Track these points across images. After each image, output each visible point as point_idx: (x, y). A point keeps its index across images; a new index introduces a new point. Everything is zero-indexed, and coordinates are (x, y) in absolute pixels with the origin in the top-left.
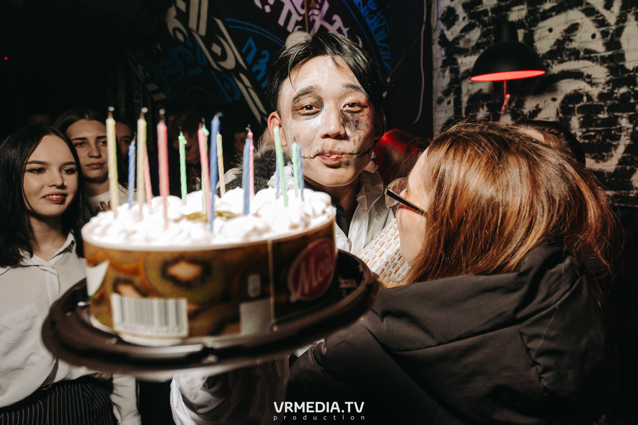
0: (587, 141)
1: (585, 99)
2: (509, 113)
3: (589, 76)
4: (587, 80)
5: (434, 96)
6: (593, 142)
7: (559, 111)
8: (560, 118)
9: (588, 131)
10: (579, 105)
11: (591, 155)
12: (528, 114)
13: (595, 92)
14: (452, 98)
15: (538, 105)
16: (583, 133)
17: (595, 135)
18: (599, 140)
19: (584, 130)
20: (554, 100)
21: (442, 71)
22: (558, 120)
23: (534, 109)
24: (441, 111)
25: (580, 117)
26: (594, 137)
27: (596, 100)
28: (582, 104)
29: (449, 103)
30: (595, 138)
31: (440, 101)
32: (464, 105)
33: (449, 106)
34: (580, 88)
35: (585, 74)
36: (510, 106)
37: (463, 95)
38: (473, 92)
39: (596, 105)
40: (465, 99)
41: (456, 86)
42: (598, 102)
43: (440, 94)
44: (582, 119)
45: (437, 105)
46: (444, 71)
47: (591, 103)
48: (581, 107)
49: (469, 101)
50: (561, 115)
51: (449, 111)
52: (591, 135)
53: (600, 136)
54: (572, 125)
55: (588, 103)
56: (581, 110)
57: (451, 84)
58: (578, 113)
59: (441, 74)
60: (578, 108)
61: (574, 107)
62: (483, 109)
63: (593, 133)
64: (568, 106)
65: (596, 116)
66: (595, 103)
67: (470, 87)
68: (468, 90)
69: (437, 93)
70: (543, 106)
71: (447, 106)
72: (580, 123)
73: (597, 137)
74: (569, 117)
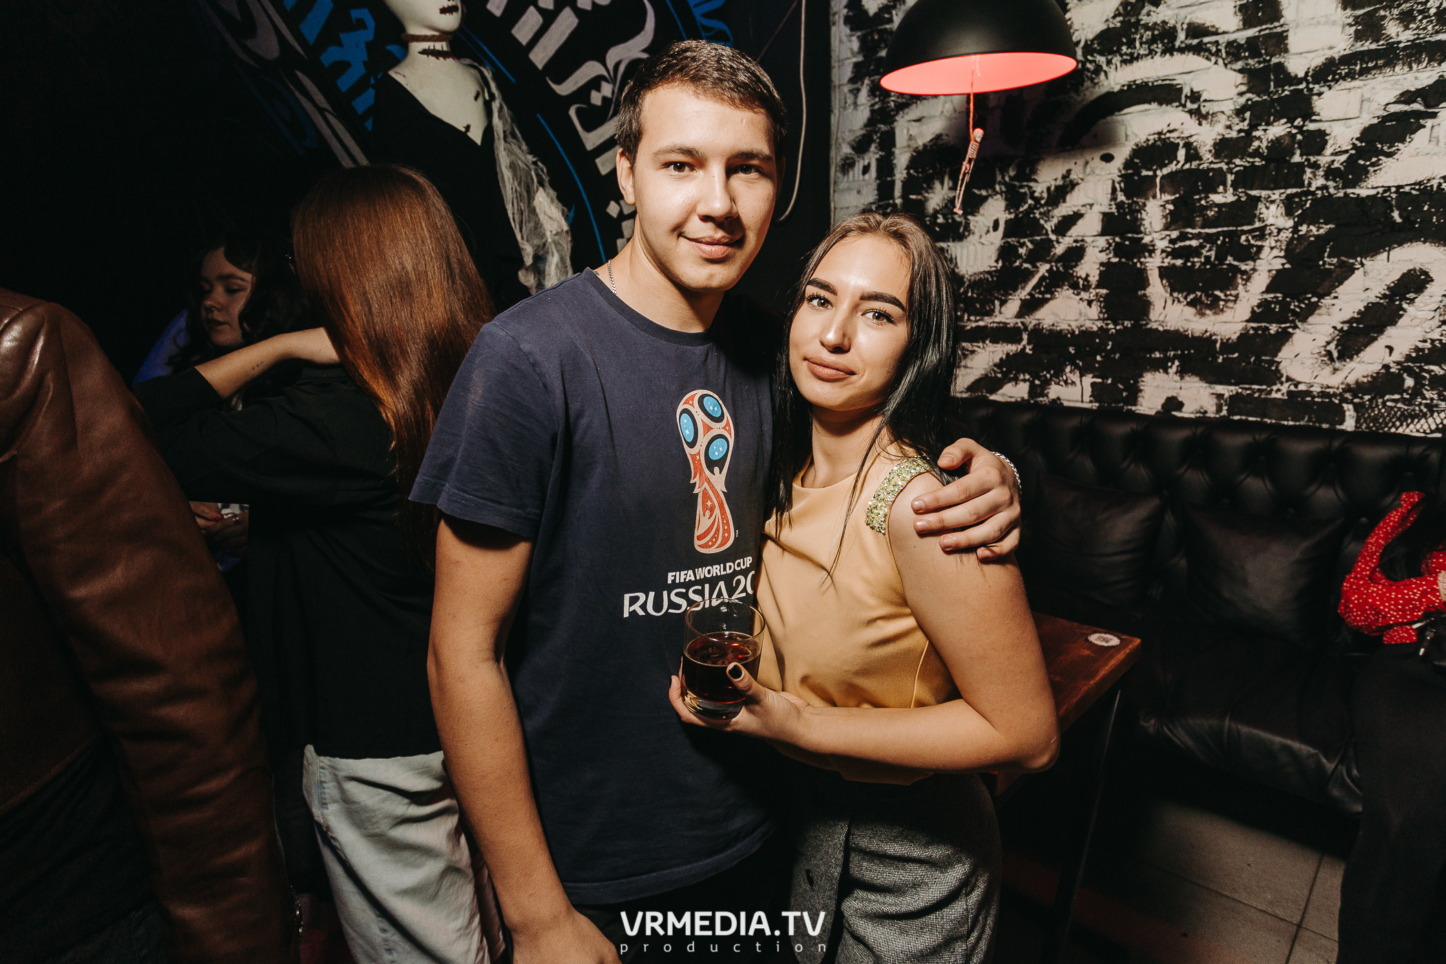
0: (1179, 262)
1: (1181, 154)
2: (1001, 193)
3: (1195, 97)
4: (1189, 106)
5: (833, 153)
6: (1193, 263)
7: (1117, 186)
8: (1120, 206)
9: (1183, 237)
10: (1166, 171)
11: (1185, 298)
12: (1045, 195)
13: (1206, 136)
14: (872, 157)
15: (1069, 171)
16: (1172, 241)
17: (1202, 246)
18: (1208, 258)
19: (1175, 234)
20: (1108, 158)
21: (851, 91)
22: (1114, 210)
23: (1060, 182)
24: (849, 189)
25: (1167, 202)
26: (1196, 252)
27: (1207, 157)
28: (1173, 167)
29: (866, 170)
30: (1199, 255)
31: (847, 165)
32: (900, 175)
33: (867, 176)
34: (1171, 128)
35: (1187, 91)
36: (1003, 178)
37: (897, 151)
38: (920, 143)
39: (1209, 170)
40: (902, 159)
41: (883, 127)
42: (1212, 163)
43: (846, 150)
44: (1171, 207)
45: (839, 175)
46: (856, 92)
47: (1194, 164)
48: (1172, 173)
49: (913, 164)
50: (1121, 197)
51: (864, 191)
52: (1190, 246)
53: (1210, 250)
54: (1146, 223)
55: (1187, 166)
56: (1171, 182)
57: (871, 123)
58: (1162, 191)
59: (850, 100)
60: (1163, 177)
61: (1155, 176)
62: (942, 184)
63: (1194, 243)
64: (1139, 174)
65: (1207, 197)
66: (1205, 166)
67: (915, 129)
68: (911, 138)
69: (839, 147)
70: (1081, 176)
71: (861, 177)
72: (1165, 217)
73: (1204, 252)
74: (1141, 201)
